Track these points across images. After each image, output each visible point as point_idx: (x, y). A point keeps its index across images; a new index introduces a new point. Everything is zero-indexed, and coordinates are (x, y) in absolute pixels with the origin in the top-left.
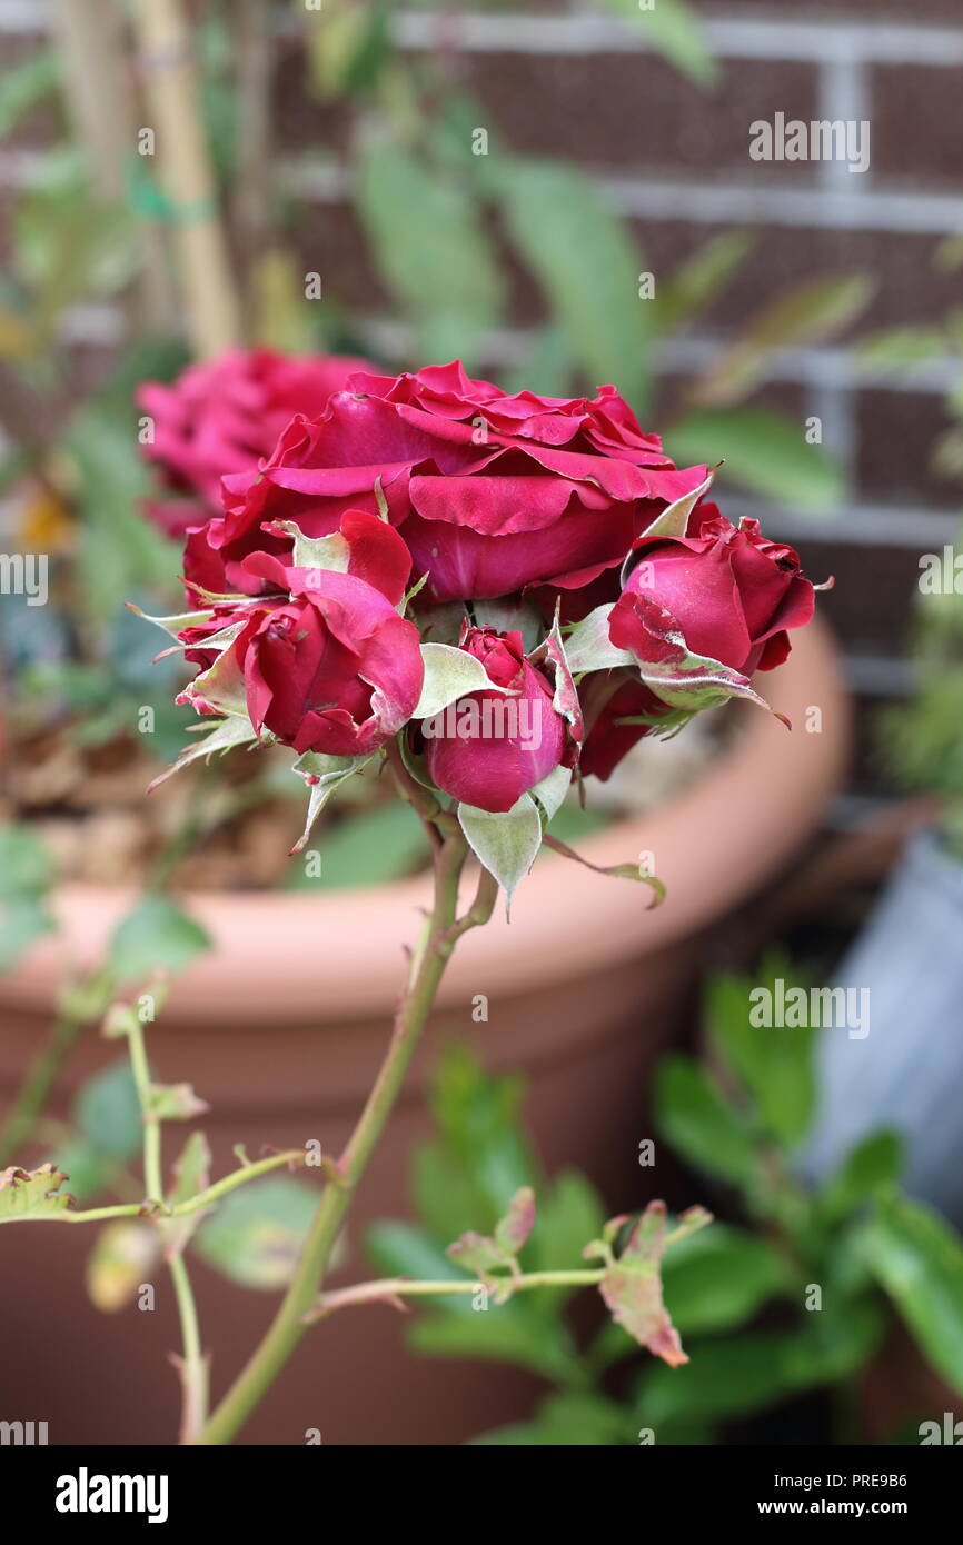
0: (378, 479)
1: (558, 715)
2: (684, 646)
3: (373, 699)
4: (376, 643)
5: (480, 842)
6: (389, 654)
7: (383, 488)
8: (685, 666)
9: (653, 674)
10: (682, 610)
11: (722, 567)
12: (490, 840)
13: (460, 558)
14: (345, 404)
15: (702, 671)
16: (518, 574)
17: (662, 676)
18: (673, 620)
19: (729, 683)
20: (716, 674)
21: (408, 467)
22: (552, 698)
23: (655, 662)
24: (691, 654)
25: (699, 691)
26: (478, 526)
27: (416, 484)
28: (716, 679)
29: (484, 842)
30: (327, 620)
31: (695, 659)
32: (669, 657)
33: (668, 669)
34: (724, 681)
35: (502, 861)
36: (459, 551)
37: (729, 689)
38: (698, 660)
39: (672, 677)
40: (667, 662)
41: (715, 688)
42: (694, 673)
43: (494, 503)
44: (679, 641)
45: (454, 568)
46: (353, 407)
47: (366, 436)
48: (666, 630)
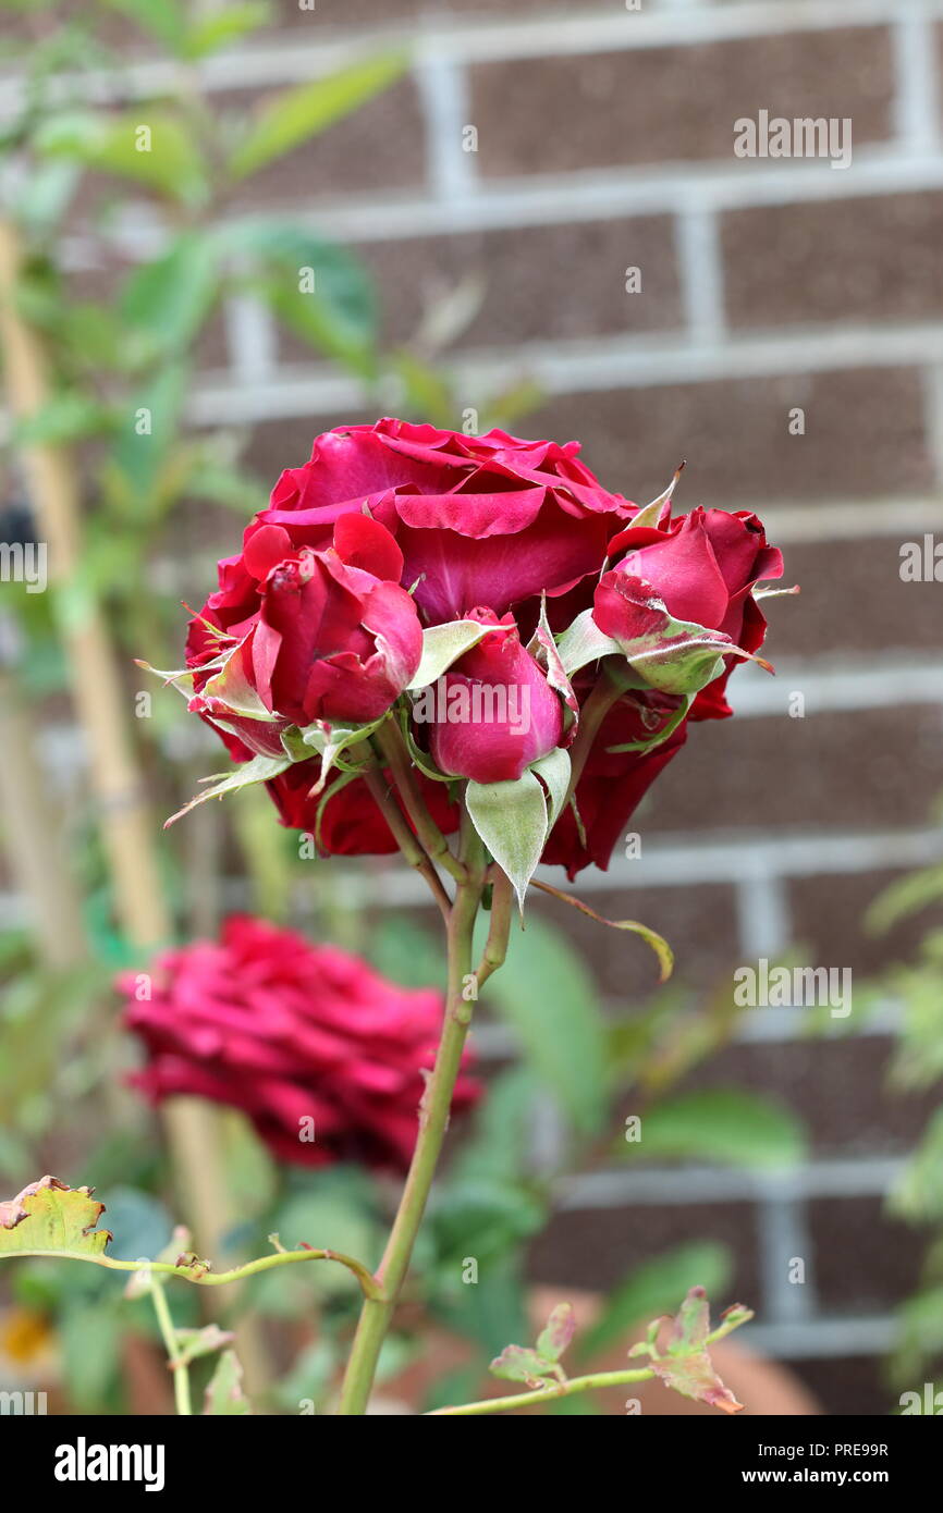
0: (365, 503)
1: (553, 689)
2: (665, 611)
3: (376, 641)
4: (376, 601)
5: (489, 834)
6: (388, 608)
7: (371, 510)
8: (668, 634)
9: (638, 650)
10: (660, 580)
11: (693, 535)
12: (499, 833)
13: (448, 579)
14: (330, 444)
15: (684, 637)
16: (503, 593)
17: (648, 650)
18: (653, 588)
19: (713, 642)
20: (699, 637)
21: (394, 489)
22: (546, 675)
23: (640, 636)
24: (673, 619)
25: (684, 660)
26: (461, 530)
27: (400, 500)
28: (699, 641)
29: (493, 835)
30: (329, 568)
31: (677, 625)
32: (652, 626)
33: (652, 639)
34: (708, 641)
35: (512, 857)
36: (446, 574)
37: (713, 649)
38: (679, 625)
39: (657, 648)
40: (650, 633)
41: (700, 652)
42: (678, 640)
43: (475, 510)
44: (659, 605)
45: (443, 590)
46: (338, 446)
47: (351, 473)
48: (646, 598)
